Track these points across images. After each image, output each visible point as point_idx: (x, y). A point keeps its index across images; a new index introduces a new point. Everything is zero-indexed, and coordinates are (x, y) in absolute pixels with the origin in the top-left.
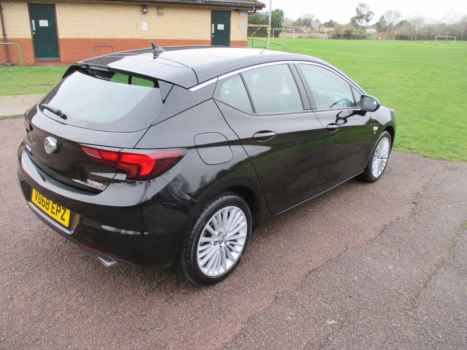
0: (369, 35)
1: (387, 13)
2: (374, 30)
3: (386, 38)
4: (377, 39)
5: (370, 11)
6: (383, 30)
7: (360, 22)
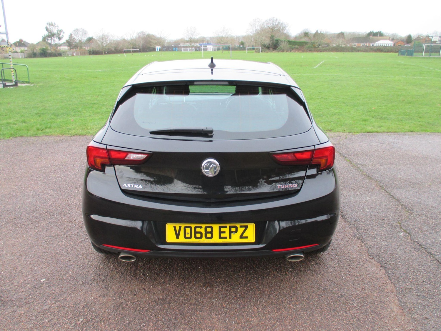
0: (64, 52)
1: (74, 31)
2: (66, 48)
3: (81, 54)
4: (73, 55)
5: (60, 30)
6: (75, 47)
7: (52, 40)
